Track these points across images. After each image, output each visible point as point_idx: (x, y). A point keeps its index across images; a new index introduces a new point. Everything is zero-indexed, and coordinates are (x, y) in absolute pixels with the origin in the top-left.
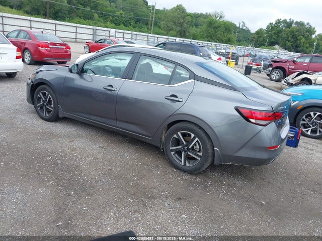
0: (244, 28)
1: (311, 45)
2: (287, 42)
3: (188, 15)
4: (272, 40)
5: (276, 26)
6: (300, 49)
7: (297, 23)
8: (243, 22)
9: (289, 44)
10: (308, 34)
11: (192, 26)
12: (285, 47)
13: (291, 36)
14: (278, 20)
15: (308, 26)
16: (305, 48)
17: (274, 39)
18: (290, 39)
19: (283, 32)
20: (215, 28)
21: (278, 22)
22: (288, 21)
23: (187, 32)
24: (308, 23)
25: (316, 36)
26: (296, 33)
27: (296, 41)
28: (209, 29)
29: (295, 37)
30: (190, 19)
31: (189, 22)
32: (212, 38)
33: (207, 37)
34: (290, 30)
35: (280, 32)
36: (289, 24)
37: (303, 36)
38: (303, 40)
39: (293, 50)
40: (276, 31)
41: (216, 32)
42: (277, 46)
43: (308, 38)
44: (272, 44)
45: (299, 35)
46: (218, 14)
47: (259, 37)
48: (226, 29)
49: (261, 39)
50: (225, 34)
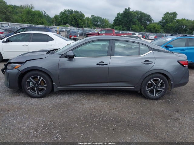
0: (45, 15)
1: (84, 23)
2: (72, 22)
3: (9, 7)
4: (64, 21)
5: (65, 14)
6: (80, 26)
7: (75, 11)
8: (44, 11)
9: (73, 23)
10: (82, 17)
11: (14, 14)
12: (72, 25)
13: (73, 19)
14: (65, 10)
15: (80, 13)
16: (82, 25)
17: (65, 20)
18: (73, 20)
19: (69, 17)
20: (32, 15)
21: (65, 11)
22: (70, 10)
23: (11, 18)
24: (80, 12)
25: (85, 19)
26: (76, 17)
27: (77, 22)
28: (28, 16)
29: (75, 19)
30: (12, 10)
31: (11, 11)
32: (31, 22)
33: (28, 21)
34: (72, 15)
35: (67, 17)
36: (71, 12)
37: (80, 18)
38: (80, 21)
39: (76, 26)
40: (66, 16)
41: (33, 18)
42: (67, 25)
43: (82, 19)
44: (65, 24)
45: (77, 18)
46: (29, 6)
47: (57, 20)
48: (39, 16)
49: (58, 21)
50: (39, 19)
